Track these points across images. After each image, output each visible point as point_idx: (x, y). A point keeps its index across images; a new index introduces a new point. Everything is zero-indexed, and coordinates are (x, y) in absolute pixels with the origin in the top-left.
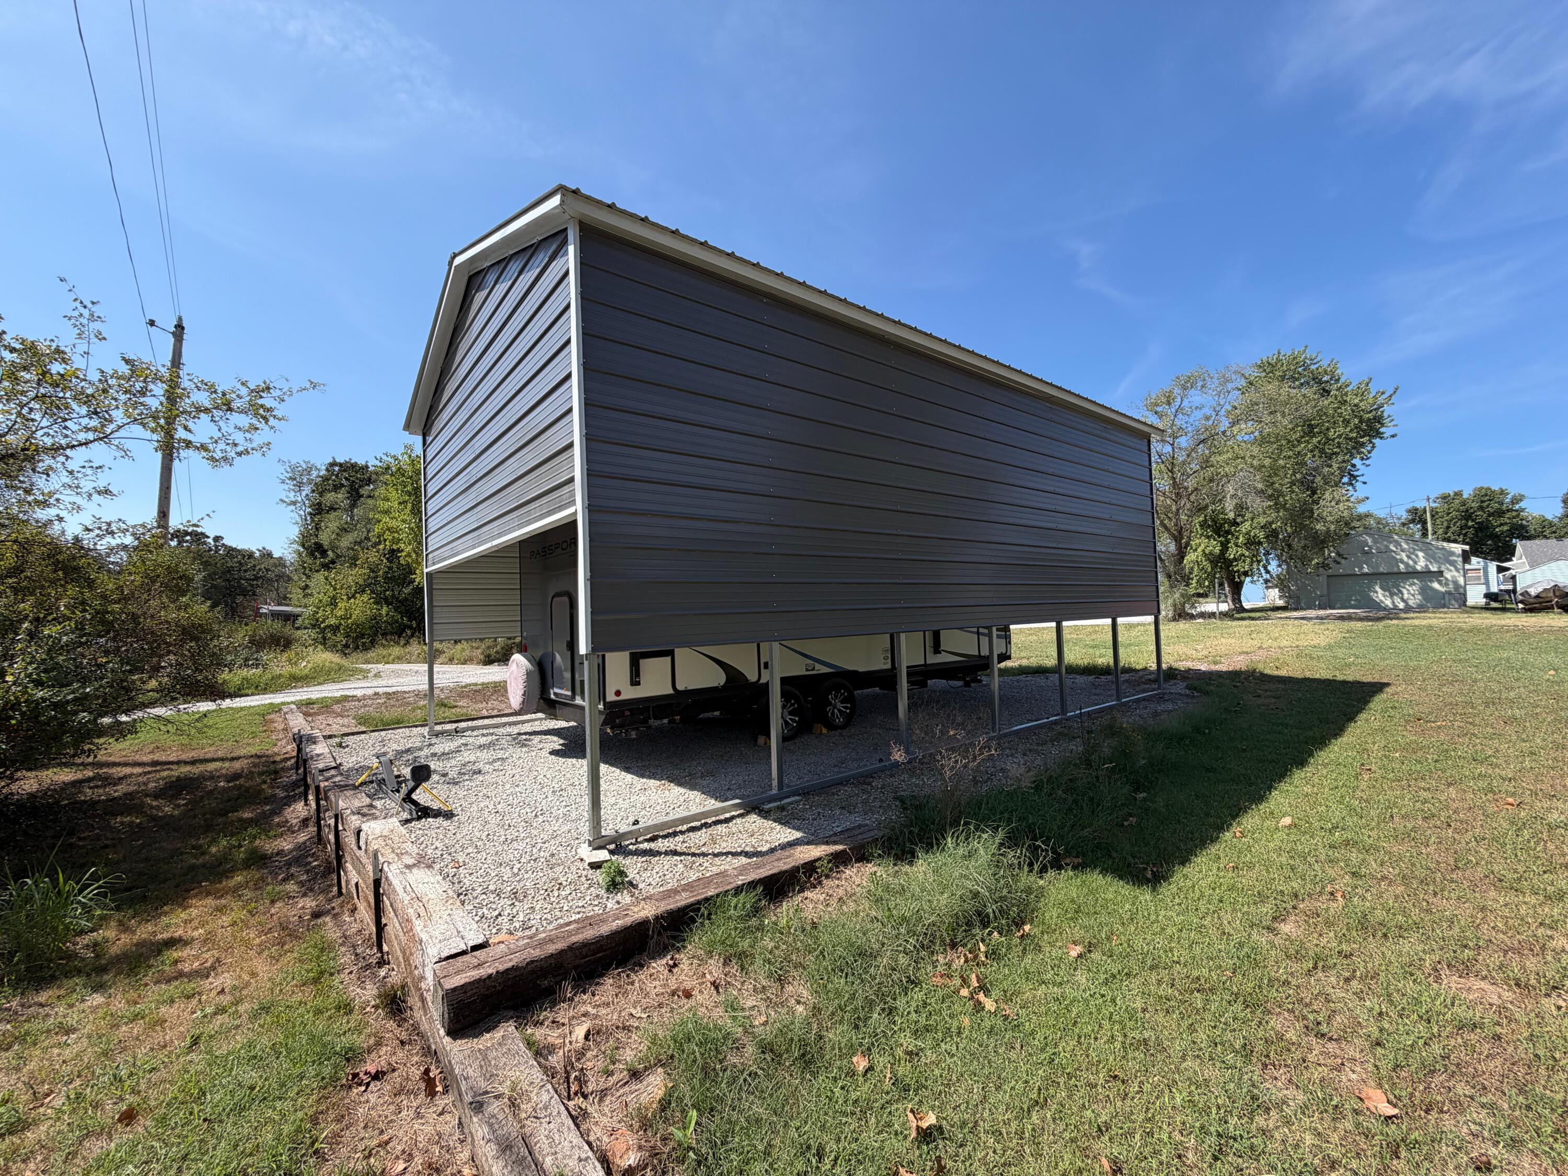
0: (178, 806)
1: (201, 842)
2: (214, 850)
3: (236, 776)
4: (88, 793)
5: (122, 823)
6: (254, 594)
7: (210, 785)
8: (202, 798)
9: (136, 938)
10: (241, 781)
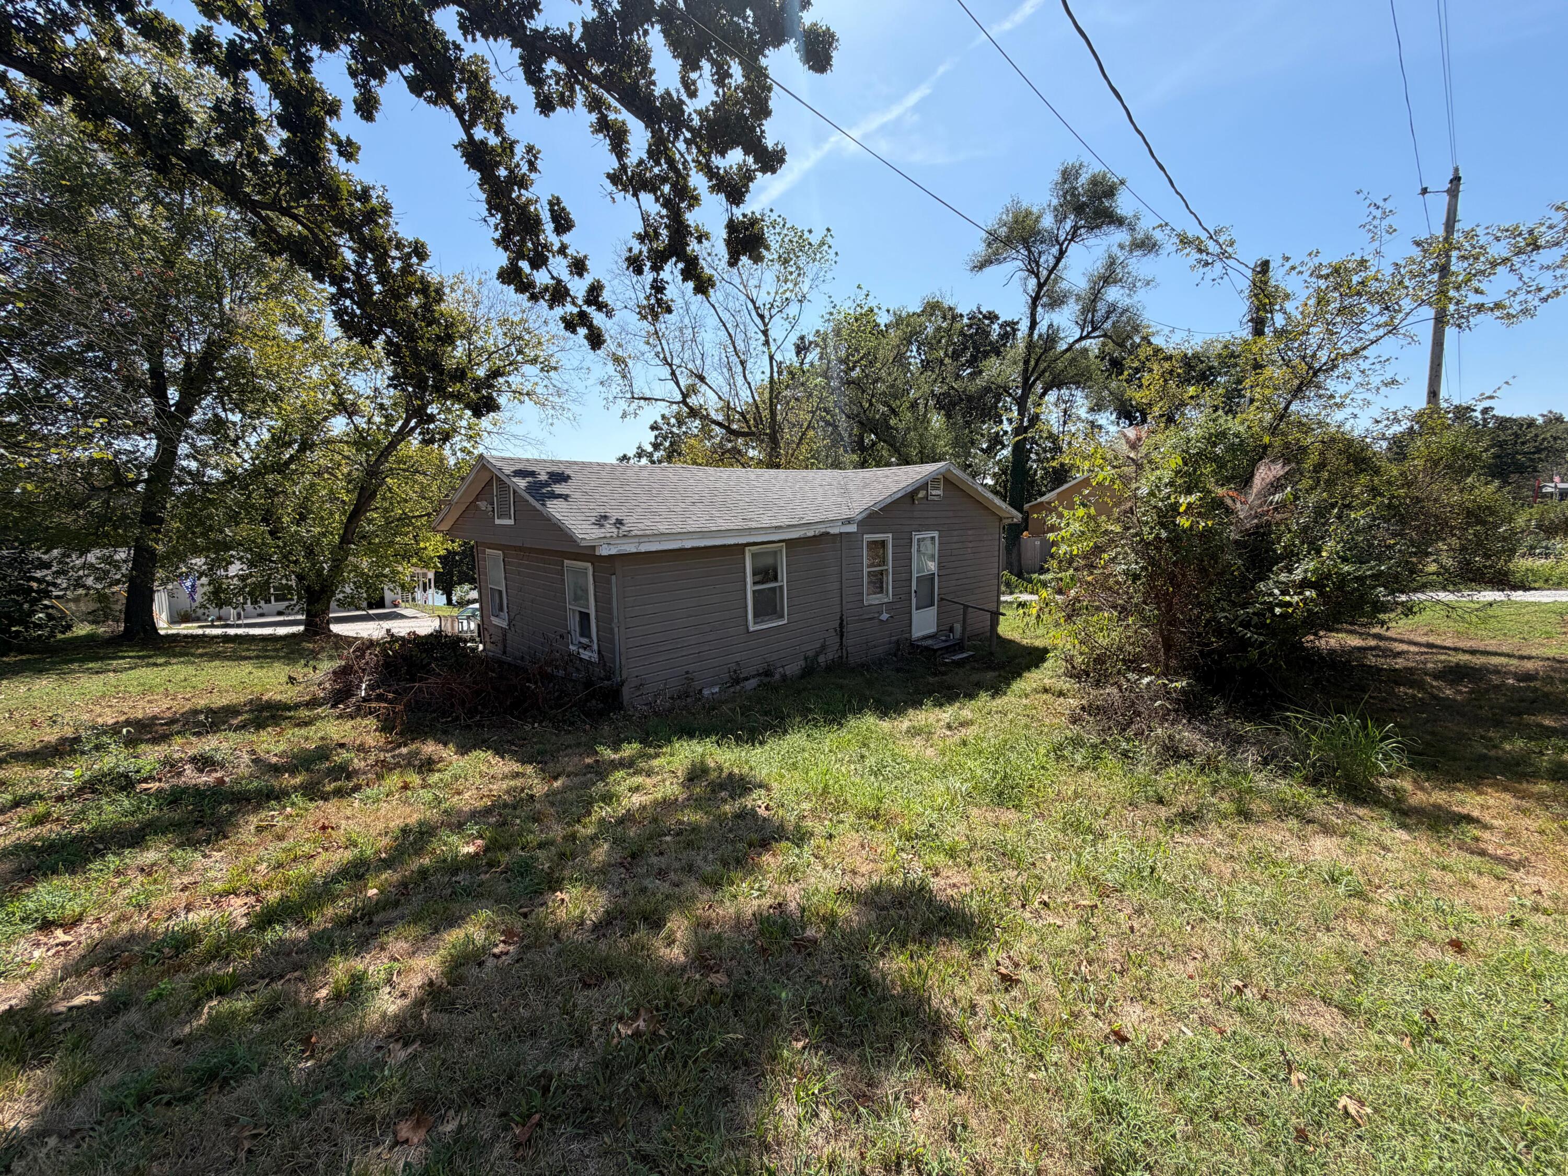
0: (1461, 692)
1: (1491, 734)
2: (1508, 747)
3: (1527, 677)
4: (1371, 660)
5: (1406, 694)
6: (1535, 470)
7: (1495, 680)
8: (1487, 691)
9: (1432, 801)
10: (1538, 684)
